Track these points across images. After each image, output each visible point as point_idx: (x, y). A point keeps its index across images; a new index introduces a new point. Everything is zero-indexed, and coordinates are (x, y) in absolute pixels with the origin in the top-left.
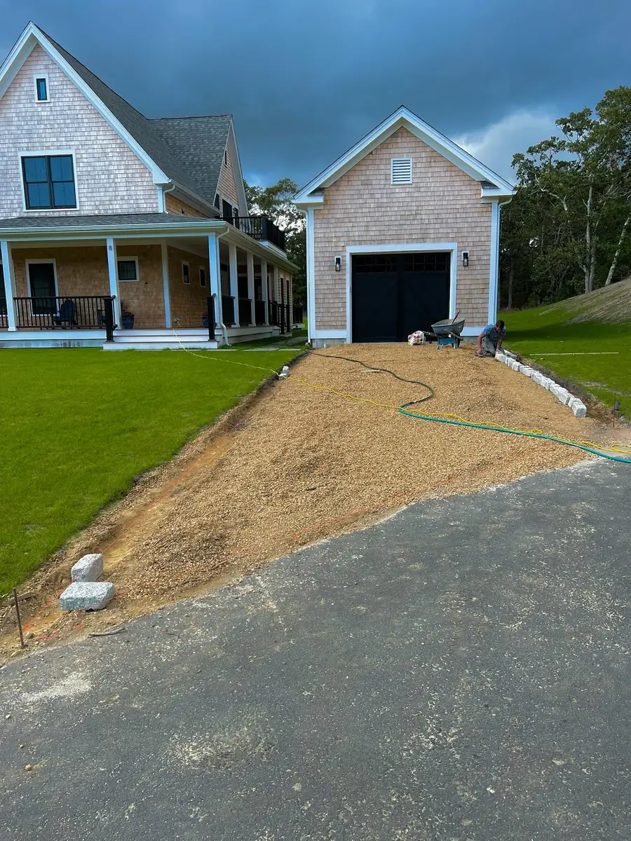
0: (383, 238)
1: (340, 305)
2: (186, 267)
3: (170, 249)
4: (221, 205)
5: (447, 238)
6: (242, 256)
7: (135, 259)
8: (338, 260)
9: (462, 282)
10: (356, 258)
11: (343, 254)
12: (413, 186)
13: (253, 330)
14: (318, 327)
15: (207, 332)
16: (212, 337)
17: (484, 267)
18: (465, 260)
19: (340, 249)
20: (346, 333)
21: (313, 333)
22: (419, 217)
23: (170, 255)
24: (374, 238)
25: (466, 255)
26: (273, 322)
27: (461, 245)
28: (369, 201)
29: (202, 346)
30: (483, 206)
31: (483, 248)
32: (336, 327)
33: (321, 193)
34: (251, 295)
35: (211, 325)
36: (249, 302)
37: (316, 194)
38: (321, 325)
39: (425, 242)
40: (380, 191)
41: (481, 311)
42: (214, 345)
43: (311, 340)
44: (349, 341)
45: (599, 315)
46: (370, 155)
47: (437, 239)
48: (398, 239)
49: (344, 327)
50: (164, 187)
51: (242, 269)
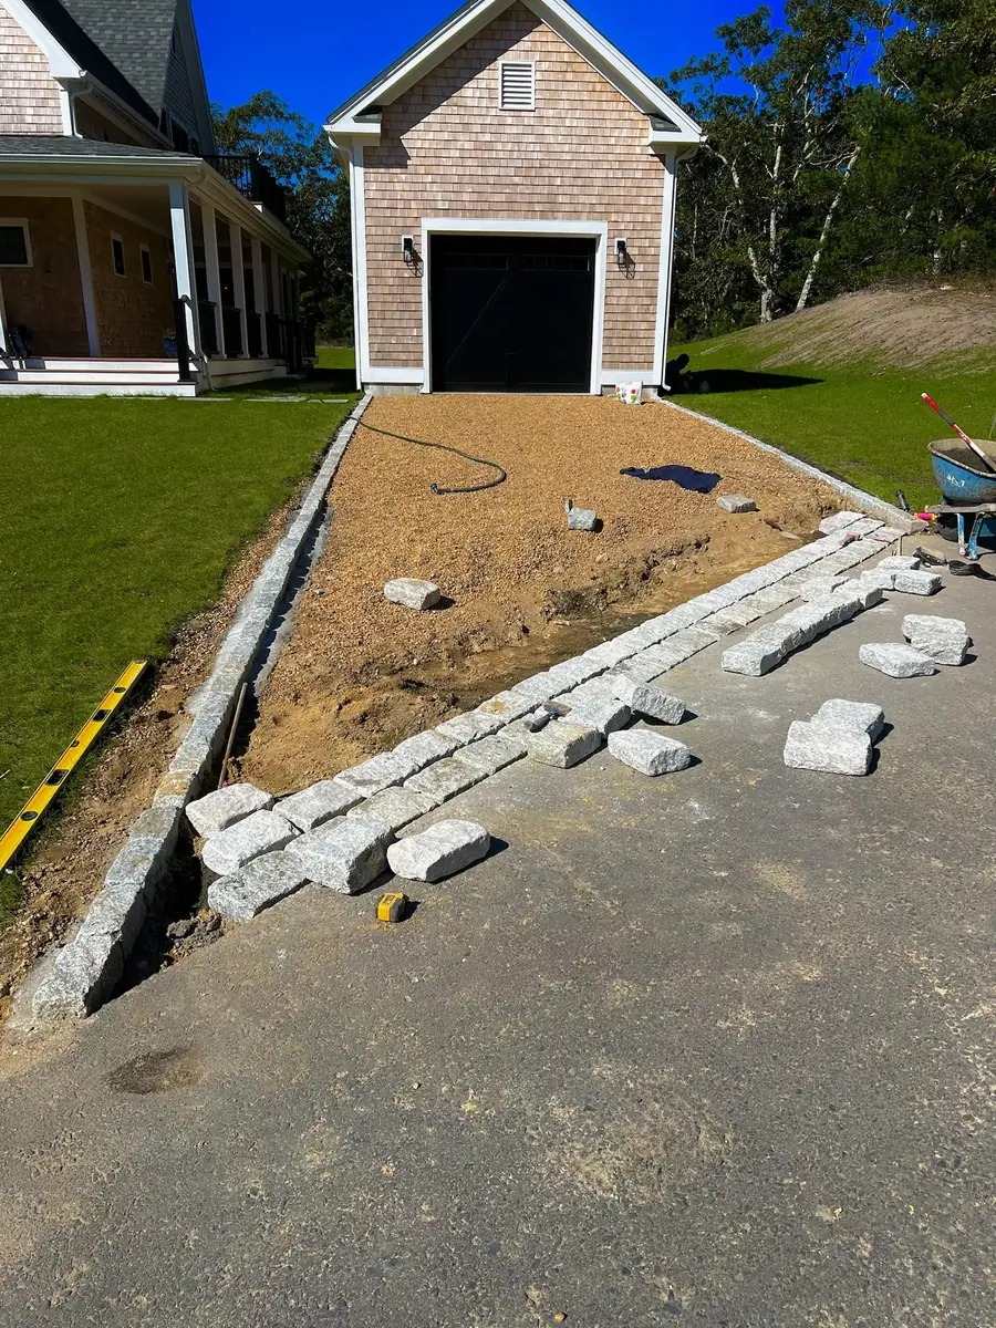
0: (485, 206)
1: (412, 323)
2: (117, 245)
3: (88, 206)
4: (170, 130)
5: (592, 214)
6: (223, 228)
7: (23, 223)
8: (408, 243)
9: (616, 292)
10: (437, 240)
11: (417, 232)
12: (536, 114)
13: (246, 367)
14: (375, 362)
15: (175, 366)
16: (185, 376)
17: (650, 268)
18: (621, 255)
19: (409, 222)
20: (422, 375)
21: (365, 372)
22: (545, 172)
23: (89, 220)
24: (468, 206)
25: (621, 246)
27: (613, 226)
28: (461, 137)
29: (168, 391)
30: (651, 159)
31: (650, 234)
32: (405, 364)
33: (375, 116)
34: (240, 302)
35: (183, 356)
36: (237, 313)
37: (368, 117)
38: (379, 359)
39: (555, 219)
40: (479, 120)
41: (643, 342)
42: (189, 391)
43: (363, 384)
44: (426, 389)
45: (805, 356)
46: (463, 51)
47: (575, 214)
48: (511, 210)
49: (418, 363)
50: (68, 84)
51: (225, 254)
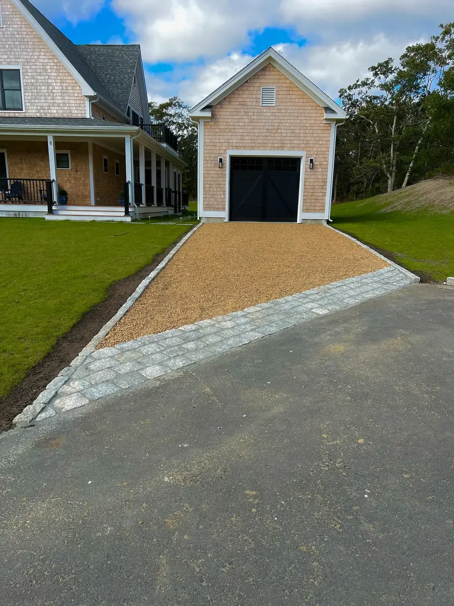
0: (254, 145)
1: (221, 193)
2: (105, 160)
3: (94, 145)
4: (131, 114)
5: (299, 147)
6: (148, 153)
7: (68, 152)
8: (221, 160)
9: (309, 180)
10: (234, 159)
11: (225, 155)
12: (276, 107)
13: (155, 209)
14: (205, 209)
15: (123, 209)
16: (127, 213)
17: (324, 170)
18: (311, 164)
19: (222, 152)
20: (225, 214)
21: (201, 212)
22: (279, 131)
23: (94, 151)
24: (247, 145)
25: (311, 161)
26: (169, 204)
27: (308, 153)
28: (244, 117)
29: (120, 219)
30: (325, 125)
31: (324, 156)
32: (218, 209)
33: (209, 110)
34: (154, 183)
35: (127, 205)
36: (153, 188)
37: (206, 110)
38: (207, 207)
39: (283, 150)
40: (252, 111)
41: (321, 201)
42: (128, 219)
43: (200, 218)
44: (227, 220)
45: (399, 208)
46: (246, 83)
47: (292, 148)
48: (264, 146)
49: (224, 209)
50: (91, 98)
51: (148, 164)
